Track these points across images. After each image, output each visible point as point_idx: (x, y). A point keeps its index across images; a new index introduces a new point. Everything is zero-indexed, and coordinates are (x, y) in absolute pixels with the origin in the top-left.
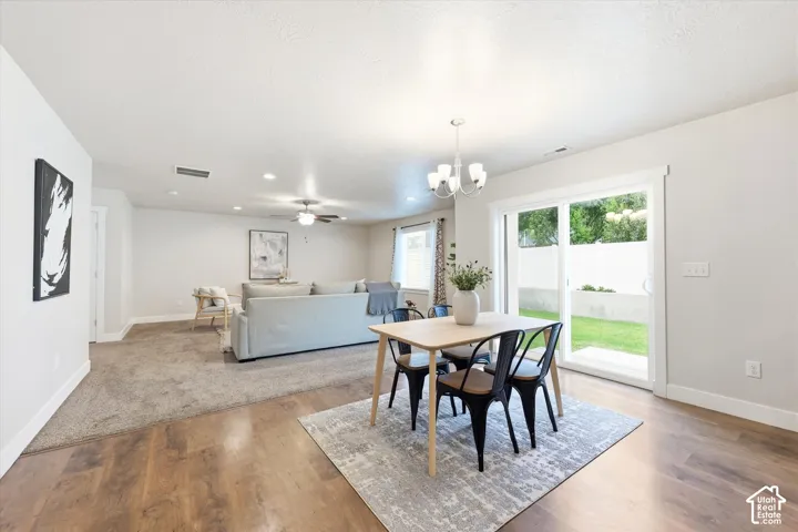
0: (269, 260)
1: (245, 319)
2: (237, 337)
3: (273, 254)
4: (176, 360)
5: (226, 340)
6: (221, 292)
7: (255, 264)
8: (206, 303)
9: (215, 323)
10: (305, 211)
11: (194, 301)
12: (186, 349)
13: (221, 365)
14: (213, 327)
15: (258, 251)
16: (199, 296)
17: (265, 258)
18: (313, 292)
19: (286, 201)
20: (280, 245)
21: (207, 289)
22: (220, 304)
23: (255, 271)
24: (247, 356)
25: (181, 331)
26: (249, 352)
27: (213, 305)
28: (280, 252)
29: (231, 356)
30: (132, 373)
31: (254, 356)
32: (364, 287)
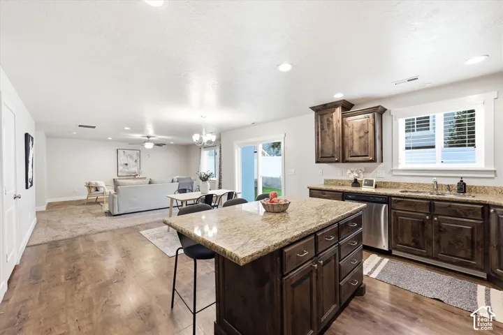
0: (129, 165)
1: (116, 196)
2: (112, 205)
3: (131, 162)
4: (81, 217)
5: (106, 208)
6: (101, 184)
7: (120, 168)
8: (93, 190)
9: (98, 201)
10: (148, 141)
11: (86, 189)
12: (84, 212)
13: (104, 218)
14: (97, 202)
15: (123, 160)
16: (89, 186)
17: (126, 164)
18: (150, 183)
19: (138, 136)
20: (135, 157)
21: (93, 182)
22: (101, 190)
23: (121, 172)
24: (117, 213)
25: (79, 205)
26: (118, 211)
27: (97, 190)
28: (136, 161)
29: (109, 214)
30: (59, 222)
31: (121, 213)
32: (177, 180)
